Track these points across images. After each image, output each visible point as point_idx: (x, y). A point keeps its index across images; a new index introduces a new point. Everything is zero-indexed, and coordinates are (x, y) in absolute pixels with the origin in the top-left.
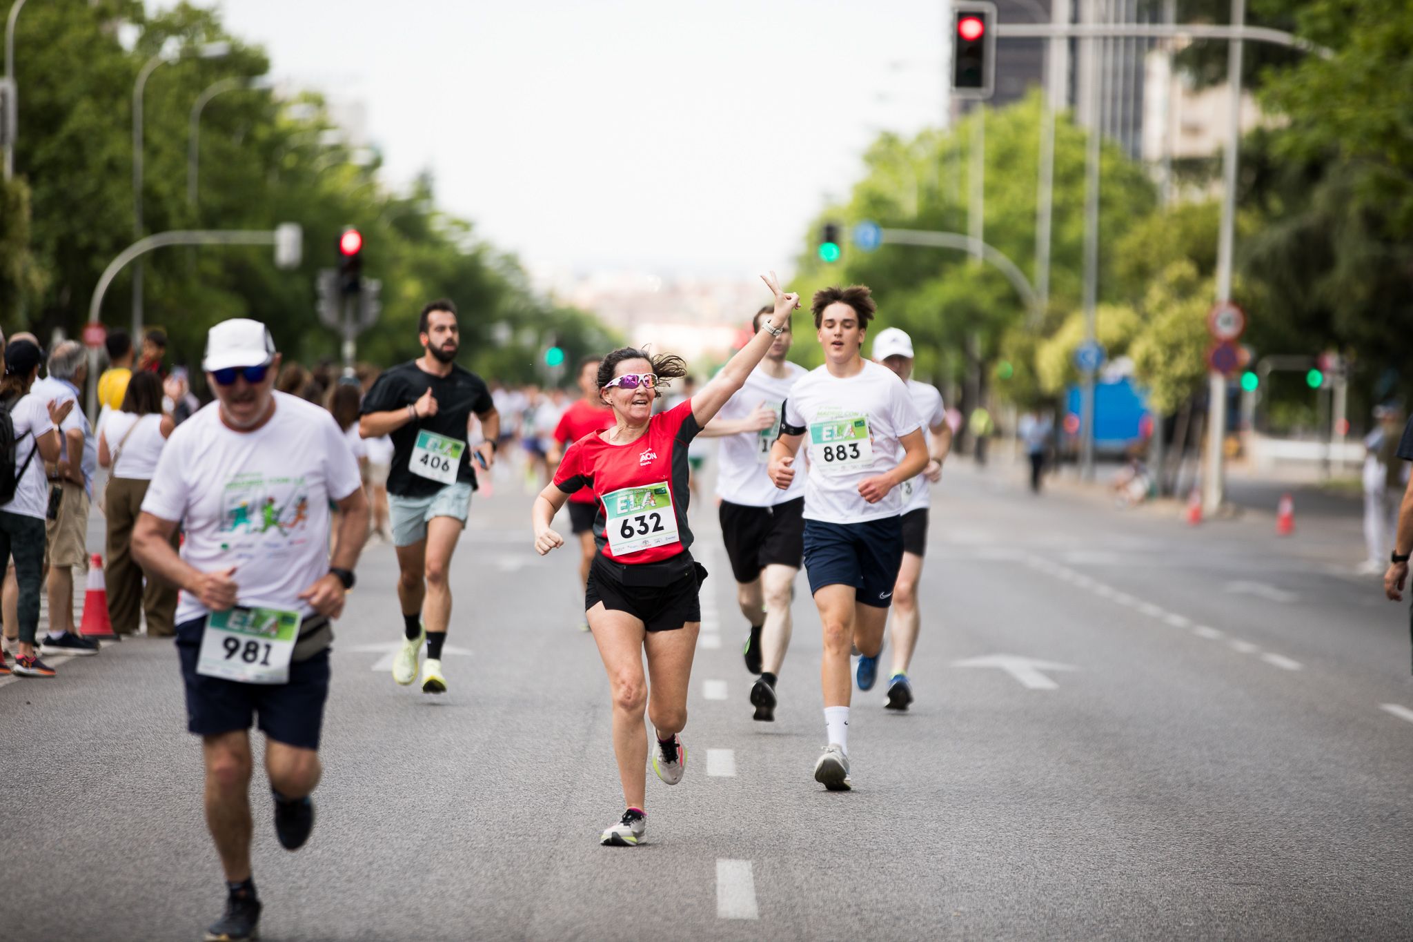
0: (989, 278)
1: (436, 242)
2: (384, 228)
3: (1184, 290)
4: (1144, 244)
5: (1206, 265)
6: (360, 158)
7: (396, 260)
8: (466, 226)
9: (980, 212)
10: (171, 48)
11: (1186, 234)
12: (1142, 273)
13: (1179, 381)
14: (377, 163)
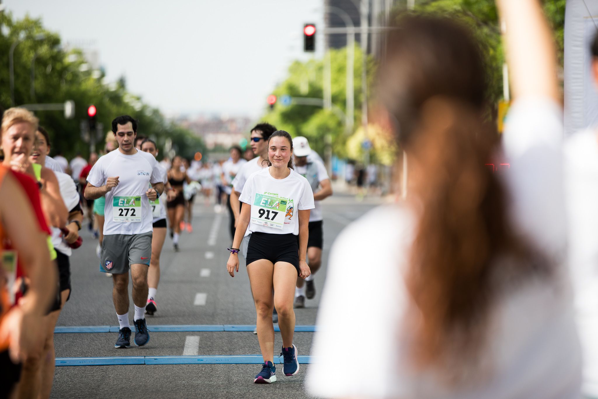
0: (333, 115)
1: (126, 106)
2: (106, 100)
6: (96, 75)
8: (138, 99)
9: (329, 90)
10: (22, 35)
14: (103, 75)
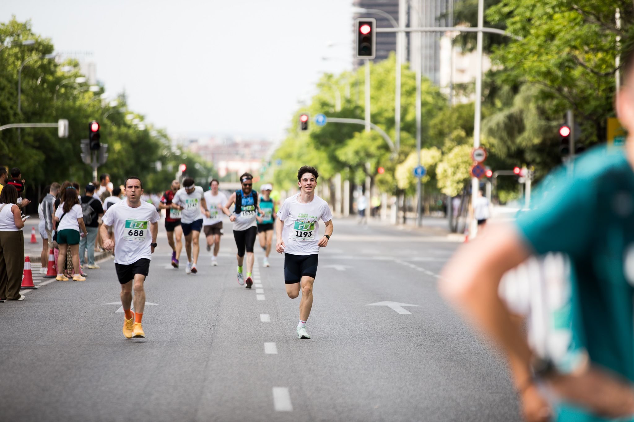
0: (374, 138)
1: (129, 127)
2: (105, 119)
3: (460, 141)
4: (442, 122)
5: (469, 131)
6: (94, 88)
7: (111, 134)
8: (142, 118)
9: (369, 109)
10: (8, 41)
11: (459, 118)
12: (442, 134)
13: (458, 182)
14: (102, 90)
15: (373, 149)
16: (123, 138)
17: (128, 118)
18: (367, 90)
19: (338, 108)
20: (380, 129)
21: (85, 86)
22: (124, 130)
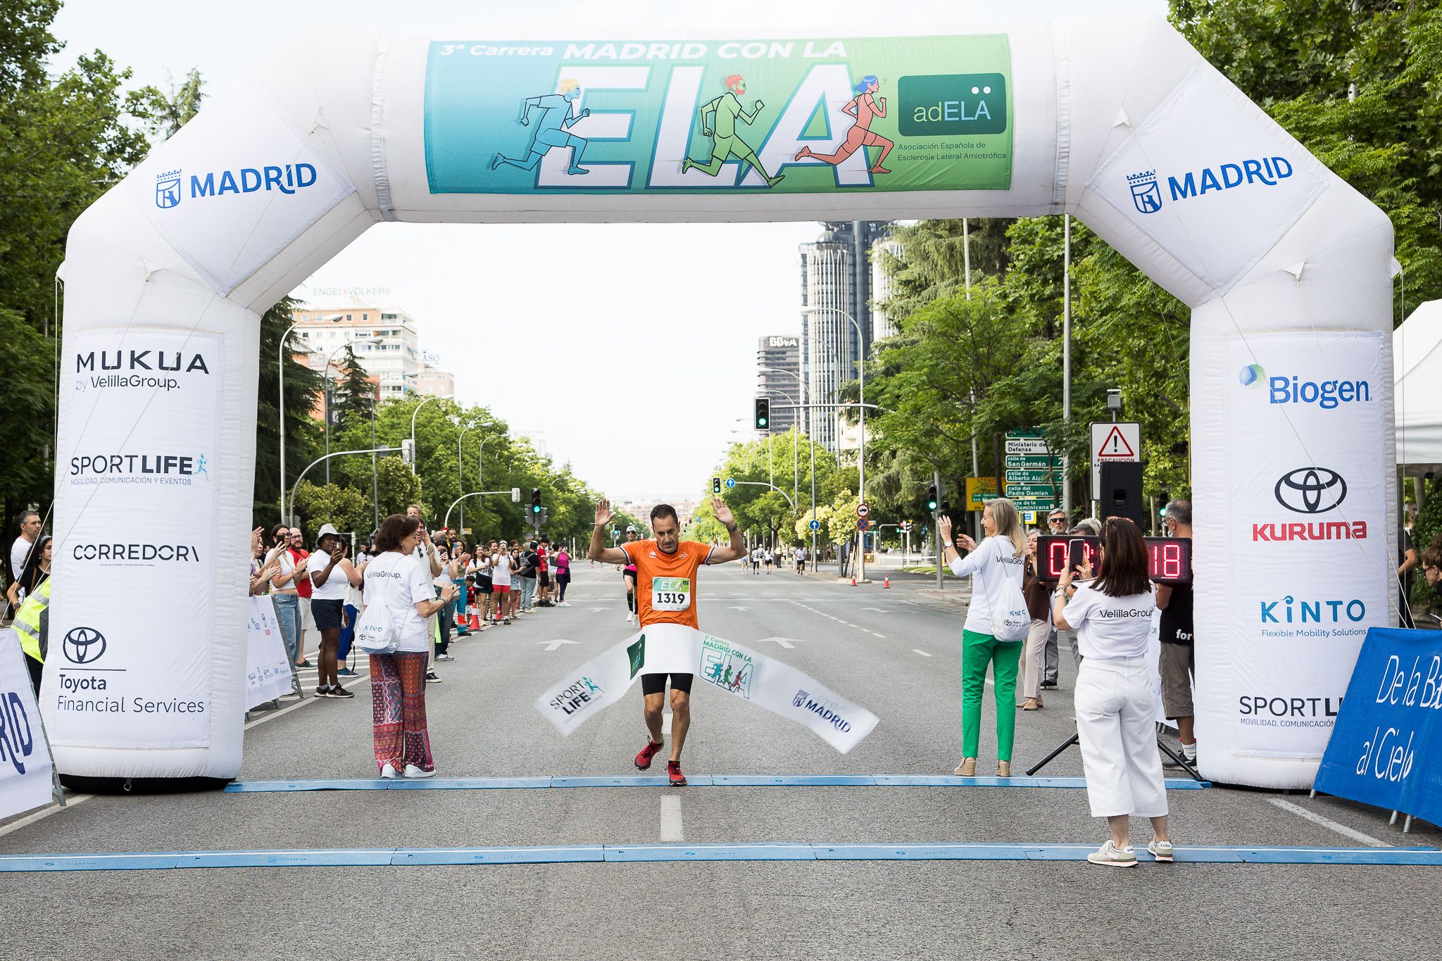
0: (777, 498)
1: (572, 492)
3: (847, 500)
4: (832, 483)
5: (855, 491)
7: (557, 499)
8: (584, 484)
9: (773, 472)
10: (472, 424)
11: (846, 479)
12: (832, 494)
13: (846, 534)
14: (549, 462)
15: (776, 506)
16: (567, 502)
17: (571, 485)
18: (771, 457)
19: (747, 473)
20: (781, 490)
21: (534, 460)
22: (567, 495)
